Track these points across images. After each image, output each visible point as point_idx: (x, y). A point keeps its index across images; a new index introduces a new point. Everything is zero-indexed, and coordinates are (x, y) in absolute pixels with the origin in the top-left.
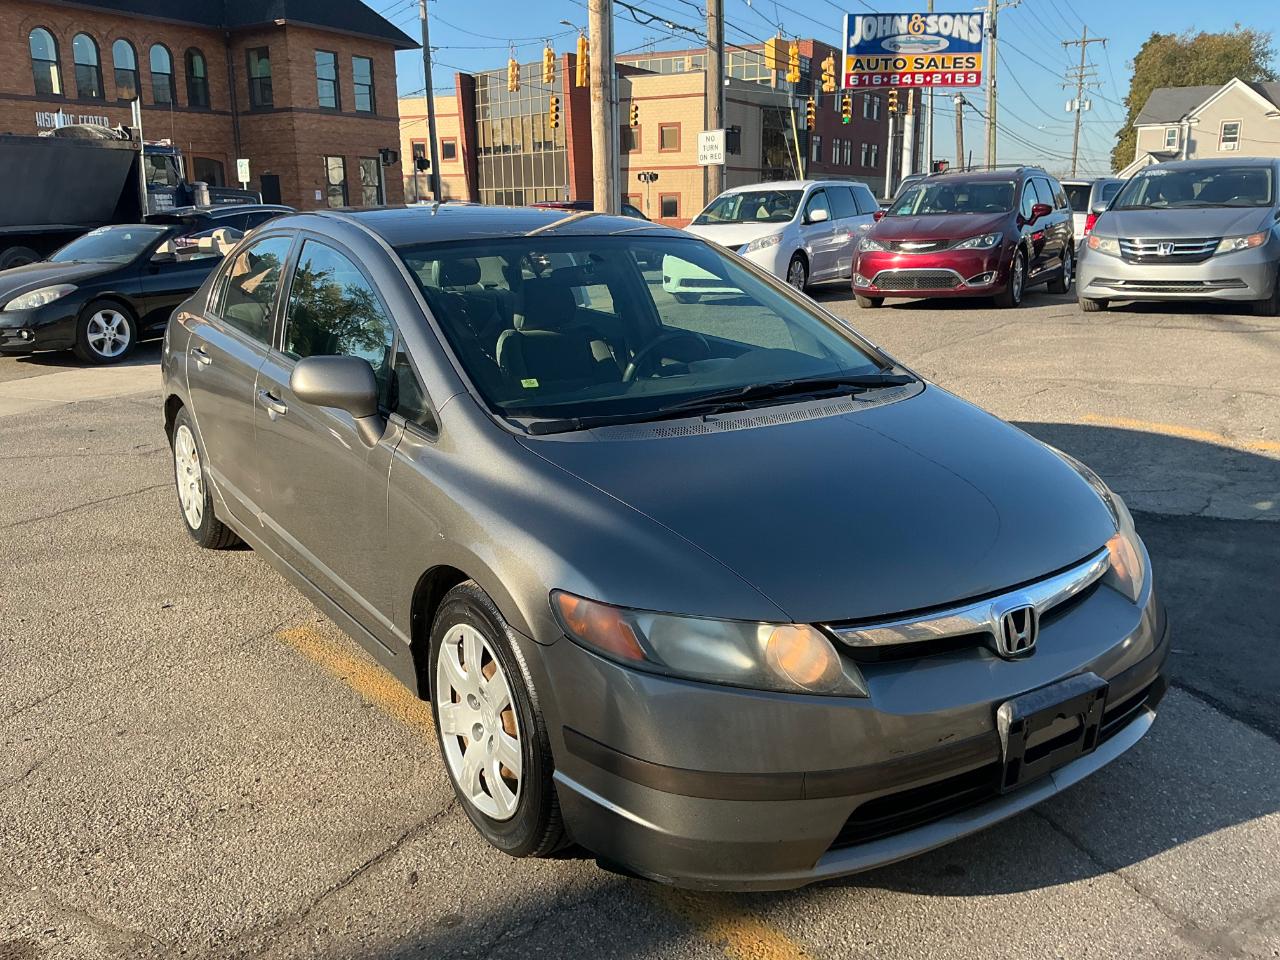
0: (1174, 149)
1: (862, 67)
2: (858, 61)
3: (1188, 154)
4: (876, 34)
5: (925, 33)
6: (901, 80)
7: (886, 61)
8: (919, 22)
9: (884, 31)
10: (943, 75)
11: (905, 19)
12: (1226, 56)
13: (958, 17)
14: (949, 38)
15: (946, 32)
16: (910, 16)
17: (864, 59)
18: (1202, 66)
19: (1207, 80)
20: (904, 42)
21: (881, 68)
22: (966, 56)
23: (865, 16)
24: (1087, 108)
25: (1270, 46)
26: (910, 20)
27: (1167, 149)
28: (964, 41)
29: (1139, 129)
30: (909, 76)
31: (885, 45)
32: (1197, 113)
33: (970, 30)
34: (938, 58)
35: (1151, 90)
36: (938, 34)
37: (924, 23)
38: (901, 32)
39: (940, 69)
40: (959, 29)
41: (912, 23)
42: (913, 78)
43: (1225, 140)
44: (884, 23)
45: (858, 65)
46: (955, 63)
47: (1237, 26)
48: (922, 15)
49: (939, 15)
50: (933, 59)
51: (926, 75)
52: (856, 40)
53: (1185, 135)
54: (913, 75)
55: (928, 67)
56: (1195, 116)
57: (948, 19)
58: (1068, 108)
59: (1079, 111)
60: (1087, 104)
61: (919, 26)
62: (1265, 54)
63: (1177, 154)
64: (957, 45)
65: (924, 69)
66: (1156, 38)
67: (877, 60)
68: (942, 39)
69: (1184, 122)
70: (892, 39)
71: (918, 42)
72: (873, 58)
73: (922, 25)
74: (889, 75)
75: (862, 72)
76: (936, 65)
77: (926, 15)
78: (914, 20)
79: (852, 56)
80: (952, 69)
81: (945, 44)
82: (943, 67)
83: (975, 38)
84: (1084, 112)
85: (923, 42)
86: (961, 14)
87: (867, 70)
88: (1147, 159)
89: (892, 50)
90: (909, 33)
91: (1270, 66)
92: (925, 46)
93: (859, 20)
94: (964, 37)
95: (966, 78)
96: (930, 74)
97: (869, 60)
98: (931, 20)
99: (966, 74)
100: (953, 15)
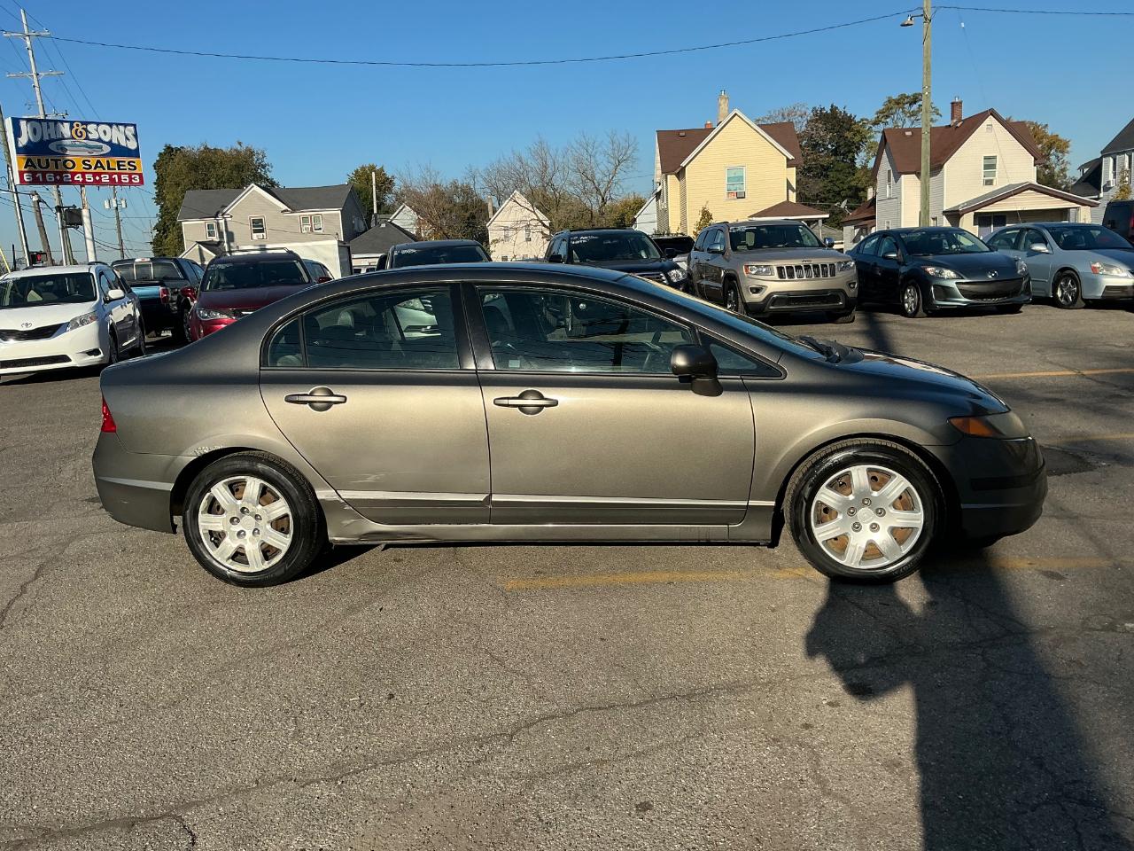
0: (216, 239)
1: (33, 165)
2: (29, 160)
3: (228, 243)
4: (42, 137)
5: (87, 138)
6: (73, 178)
7: (56, 161)
8: (80, 129)
9: (49, 135)
10: (111, 175)
11: (67, 125)
12: (237, 166)
13: (114, 126)
14: (110, 143)
15: (106, 139)
16: (72, 123)
17: (35, 159)
18: (220, 173)
19: (226, 185)
20: (69, 145)
21: (52, 167)
22: (127, 160)
23: (28, 120)
24: (124, 206)
25: (266, 161)
26: (72, 127)
27: (210, 238)
28: (123, 147)
29: (183, 223)
30: (80, 175)
31: (52, 146)
32: (229, 210)
33: (127, 138)
34: (104, 161)
35: (184, 192)
36: (100, 140)
37: (86, 129)
38: (66, 137)
39: (107, 170)
40: (117, 136)
41: (74, 130)
42: (83, 176)
43: (255, 231)
44: (48, 127)
45: (30, 164)
46: (119, 166)
47: (240, 143)
48: (83, 123)
49: (98, 124)
50: (98, 162)
51: (95, 175)
52: (23, 141)
53: (223, 228)
54: (83, 174)
55: (95, 168)
56: (228, 212)
57: (107, 128)
58: (107, 207)
59: (117, 208)
60: (123, 202)
61: (81, 132)
62: (264, 167)
63: (219, 243)
64: (117, 150)
65: (92, 170)
66: (169, 149)
67: (47, 160)
68: (104, 146)
69: (220, 217)
70: (58, 142)
71: (84, 146)
72: (43, 159)
73: (84, 132)
74: (60, 174)
75: (35, 170)
76: (102, 166)
77: (87, 123)
78: (76, 128)
79: (23, 156)
80: (117, 171)
81: (107, 149)
82: (109, 168)
83: (132, 145)
84: (122, 209)
85: (87, 146)
86: (117, 125)
87: (39, 169)
88: (197, 247)
89: (60, 151)
90: (73, 138)
91: (270, 175)
92: (90, 150)
93: (23, 124)
94: (123, 143)
95: (131, 179)
96: (99, 174)
97: (39, 160)
98: (91, 127)
99: (130, 175)
100: (110, 125)
